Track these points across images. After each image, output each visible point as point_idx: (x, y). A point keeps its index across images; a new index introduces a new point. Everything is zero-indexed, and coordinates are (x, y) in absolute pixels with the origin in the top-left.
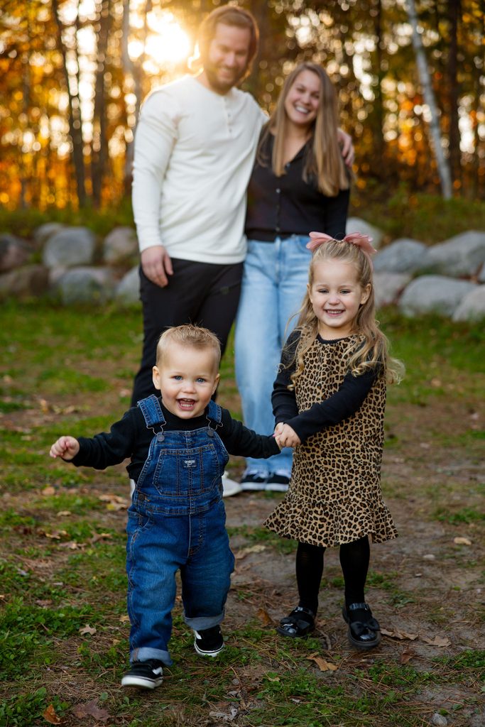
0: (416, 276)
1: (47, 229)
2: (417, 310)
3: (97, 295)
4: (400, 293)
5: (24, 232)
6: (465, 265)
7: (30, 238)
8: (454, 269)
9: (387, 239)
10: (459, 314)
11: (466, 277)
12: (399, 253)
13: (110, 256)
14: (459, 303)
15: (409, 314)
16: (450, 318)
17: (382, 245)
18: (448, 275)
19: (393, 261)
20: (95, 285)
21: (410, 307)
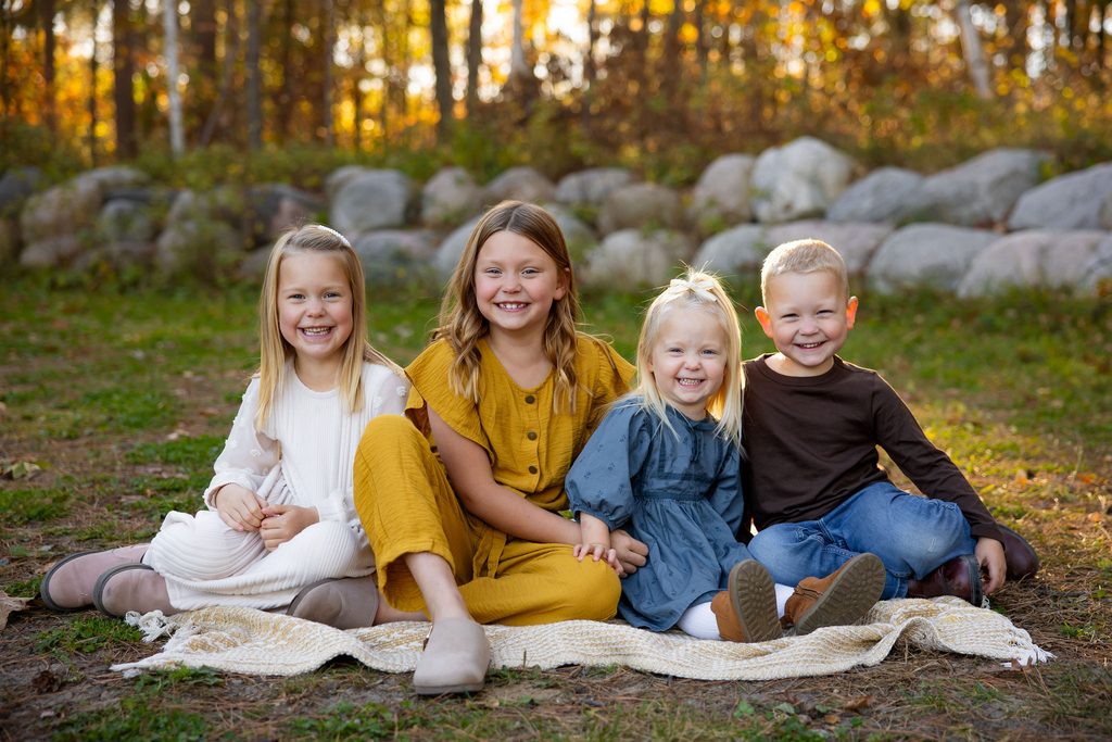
0: (901, 224)
1: (342, 174)
2: (895, 281)
3: (401, 272)
4: (870, 255)
5: (312, 181)
6: (985, 203)
7: (318, 189)
8: (965, 212)
9: (861, 169)
10: (967, 287)
11: (987, 224)
12: (877, 190)
13: (431, 213)
14: (968, 267)
15: (882, 288)
16: (952, 294)
17: (853, 178)
18: (957, 223)
19: (867, 204)
20: (401, 257)
21: (885, 276)
